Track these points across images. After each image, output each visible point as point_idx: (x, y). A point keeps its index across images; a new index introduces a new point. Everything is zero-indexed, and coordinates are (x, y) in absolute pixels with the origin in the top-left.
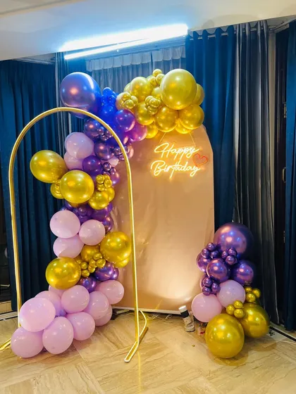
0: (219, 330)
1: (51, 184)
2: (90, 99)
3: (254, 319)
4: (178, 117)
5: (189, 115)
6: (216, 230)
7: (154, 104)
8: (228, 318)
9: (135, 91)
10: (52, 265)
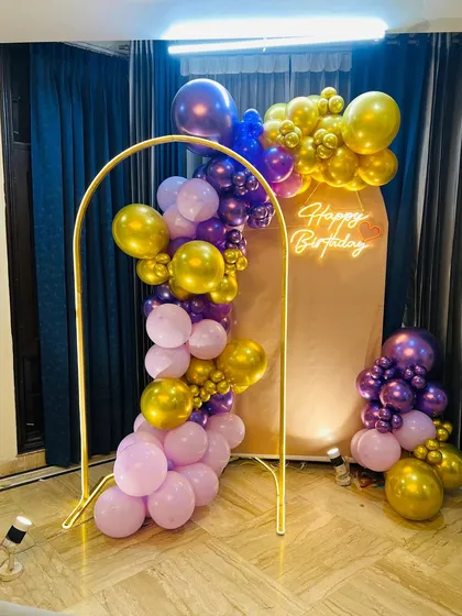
0: (409, 481)
1: (138, 260)
2: (223, 124)
3: (450, 464)
4: (360, 165)
5: (377, 164)
6: (384, 340)
7: (330, 143)
8: (419, 463)
9: (297, 118)
10: (152, 392)
